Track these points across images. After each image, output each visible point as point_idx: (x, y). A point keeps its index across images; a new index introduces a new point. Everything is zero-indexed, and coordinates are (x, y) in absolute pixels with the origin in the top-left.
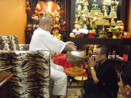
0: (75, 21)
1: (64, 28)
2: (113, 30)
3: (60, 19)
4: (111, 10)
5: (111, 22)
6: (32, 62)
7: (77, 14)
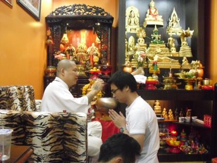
0: (124, 63)
1: (106, 74)
2: (186, 76)
3: (100, 58)
4: (182, 44)
5: (183, 64)
6: (59, 130)
7: (128, 51)
